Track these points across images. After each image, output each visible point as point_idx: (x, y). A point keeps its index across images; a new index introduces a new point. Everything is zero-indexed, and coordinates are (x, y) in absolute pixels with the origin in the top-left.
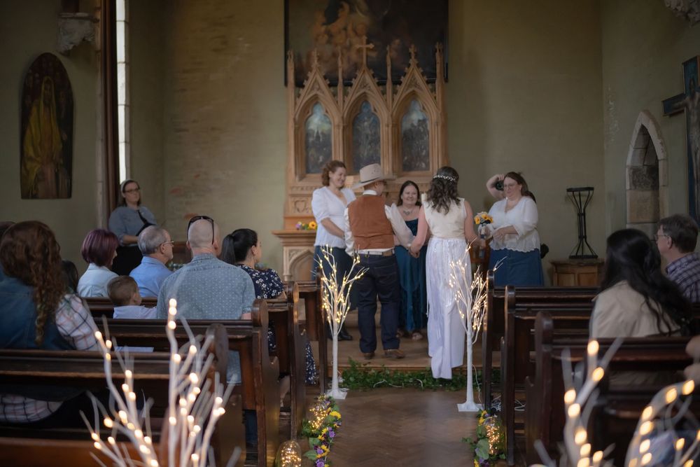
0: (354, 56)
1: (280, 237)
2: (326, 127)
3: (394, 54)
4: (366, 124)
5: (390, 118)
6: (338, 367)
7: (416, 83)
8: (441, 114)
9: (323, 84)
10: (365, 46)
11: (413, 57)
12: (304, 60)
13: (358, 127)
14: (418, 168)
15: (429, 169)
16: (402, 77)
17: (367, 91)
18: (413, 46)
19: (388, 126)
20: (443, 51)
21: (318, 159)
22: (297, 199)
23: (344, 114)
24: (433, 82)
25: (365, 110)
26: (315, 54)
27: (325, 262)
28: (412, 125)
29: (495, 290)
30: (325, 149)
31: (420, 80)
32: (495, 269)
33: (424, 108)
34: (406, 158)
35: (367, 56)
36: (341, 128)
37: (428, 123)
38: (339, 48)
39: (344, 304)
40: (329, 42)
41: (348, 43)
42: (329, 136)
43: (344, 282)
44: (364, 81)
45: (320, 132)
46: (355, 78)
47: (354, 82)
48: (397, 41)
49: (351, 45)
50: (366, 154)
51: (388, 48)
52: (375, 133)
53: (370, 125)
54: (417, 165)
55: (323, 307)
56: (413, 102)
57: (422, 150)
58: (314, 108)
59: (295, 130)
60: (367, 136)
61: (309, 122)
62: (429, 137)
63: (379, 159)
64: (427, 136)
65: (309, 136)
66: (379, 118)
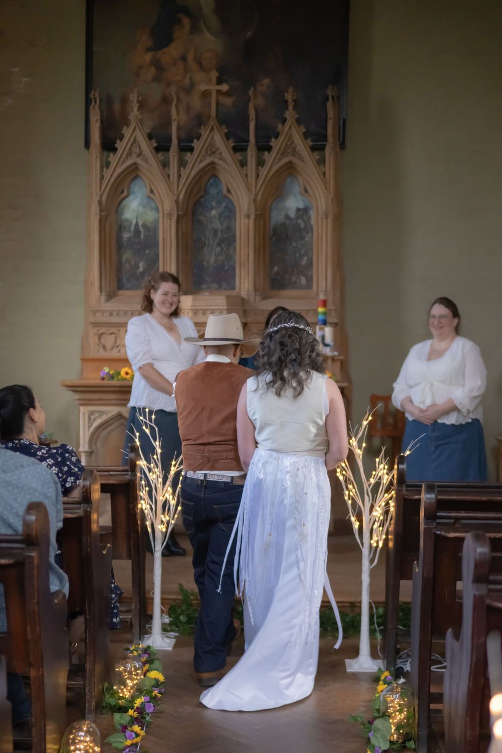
0: (196, 103)
1: (74, 391)
2: (150, 216)
3: (260, 101)
4: (214, 212)
5: (252, 204)
6: (162, 599)
7: (295, 151)
8: (332, 200)
9: (146, 147)
10: (214, 88)
11: (290, 108)
12: (117, 107)
13: (202, 218)
14: (295, 286)
15: (311, 288)
16: (273, 140)
17: (217, 161)
18: (291, 90)
19: (248, 217)
20: (337, 100)
21: (137, 267)
22: (102, 330)
23: (178, 196)
24: (322, 148)
25: (213, 191)
26: (134, 97)
27: (143, 436)
28: (287, 217)
29: (407, 486)
30: (147, 251)
31: (301, 145)
32: (408, 453)
33: (306, 191)
34: (276, 269)
35: (218, 104)
36: (175, 218)
37: (312, 213)
38: (173, 90)
39: (173, 502)
40: (157, 79)
41: (187, 81)
42: (156, 229)
43: (173, 468)
44: (212, 145)
45: (140, 224)
46: (198, 139)
47: (196, 144)
48: (266, 81)
49: (192, 85)
50: (213, 260)
51: (251, 93)
52: (228, 228)
53: (220, 214)
54: (294, 279)
55: (139, 506)
56: (289, 180)
57: (301, 257)
58: (133, 186)
59: (100, 220)
60: (215, 232)
61: (124, 208)
62: (312, 236)
63: (233, 269)
64: (310, 234)
65: (122, 229)
66: (235, 204)
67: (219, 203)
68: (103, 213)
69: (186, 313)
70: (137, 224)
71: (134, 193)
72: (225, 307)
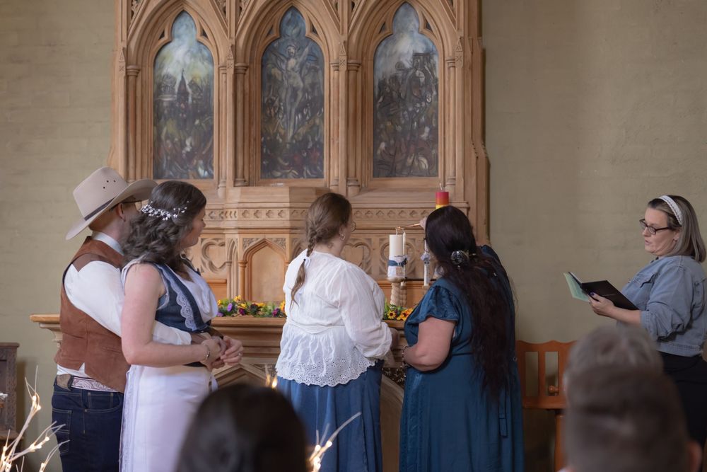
1: (52, 329)
2: (201, 70)
4: (292, 62)
5: (343, 48)
13: (275, 71)
14: (411, 171)
15: (437, 176)
19: (339, 68)
21: (183, 145)
23: (236, 41)
25: (291, 31)
28: (400, 66)
30: (197, 122)
33: (427, 26)
34: (383, 145)
36: (231, 71)
37: (437, 60)
42: (209, 89)
45: (187, 82)
50: (290, 134)
52: (313, 85)
53: (302, 66)
54: (410, 161)
56: (402, 10)
57: (421, 127)
58: (177, 25)
59: (127, 77)
60: (295, 91)
61: (164, 58)
62: (437, 94)
63: (319, 147)
64: (435, 93)
65: (162, 89)
66: (323, 49)
67: (300, 49)
68: (130, 67)
69: (233, 213)
70: (183, 81)
71: (179, 37)
72: (288, 205)
